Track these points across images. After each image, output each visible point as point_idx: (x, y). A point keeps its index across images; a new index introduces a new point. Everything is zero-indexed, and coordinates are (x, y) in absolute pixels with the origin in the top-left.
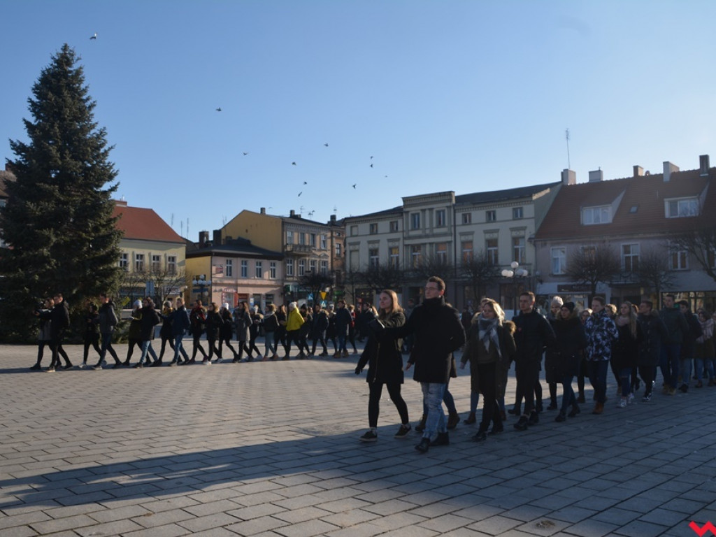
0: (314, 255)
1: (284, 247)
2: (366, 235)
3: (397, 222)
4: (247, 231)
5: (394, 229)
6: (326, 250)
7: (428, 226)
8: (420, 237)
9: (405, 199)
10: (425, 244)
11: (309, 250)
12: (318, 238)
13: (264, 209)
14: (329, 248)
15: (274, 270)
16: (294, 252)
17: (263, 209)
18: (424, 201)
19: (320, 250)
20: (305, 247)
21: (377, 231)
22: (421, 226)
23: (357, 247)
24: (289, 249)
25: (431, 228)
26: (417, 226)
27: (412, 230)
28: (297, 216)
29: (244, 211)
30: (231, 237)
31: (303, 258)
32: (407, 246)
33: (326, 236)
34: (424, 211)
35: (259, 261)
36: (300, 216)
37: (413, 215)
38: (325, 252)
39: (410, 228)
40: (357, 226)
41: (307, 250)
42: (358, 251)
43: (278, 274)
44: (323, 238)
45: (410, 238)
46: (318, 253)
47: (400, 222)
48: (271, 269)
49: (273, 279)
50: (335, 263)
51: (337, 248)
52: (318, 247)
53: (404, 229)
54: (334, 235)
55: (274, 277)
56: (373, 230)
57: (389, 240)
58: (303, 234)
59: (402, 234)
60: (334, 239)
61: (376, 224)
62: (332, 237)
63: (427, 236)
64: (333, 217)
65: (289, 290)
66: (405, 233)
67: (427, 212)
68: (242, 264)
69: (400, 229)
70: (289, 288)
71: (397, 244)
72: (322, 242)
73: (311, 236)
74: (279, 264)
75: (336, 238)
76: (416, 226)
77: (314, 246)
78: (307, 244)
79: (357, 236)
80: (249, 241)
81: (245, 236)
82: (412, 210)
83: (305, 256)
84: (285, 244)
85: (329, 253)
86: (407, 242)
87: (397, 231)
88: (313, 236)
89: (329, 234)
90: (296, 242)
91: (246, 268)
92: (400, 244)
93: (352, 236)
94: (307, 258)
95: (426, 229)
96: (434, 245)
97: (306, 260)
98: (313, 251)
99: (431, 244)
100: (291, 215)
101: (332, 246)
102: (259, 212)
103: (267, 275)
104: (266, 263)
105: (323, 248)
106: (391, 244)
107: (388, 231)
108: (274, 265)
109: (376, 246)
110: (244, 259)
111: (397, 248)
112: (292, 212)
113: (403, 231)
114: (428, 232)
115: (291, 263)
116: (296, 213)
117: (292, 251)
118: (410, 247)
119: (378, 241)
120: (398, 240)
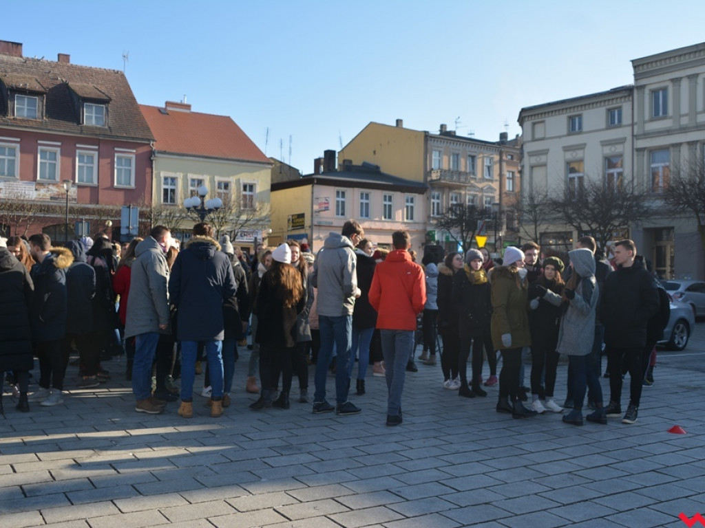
0: (473, 186)
1: (428, 173)
2: (560, 137)
3: (620, 109)
4: (375, 152)
5: (613, 120)
6: (491, 181)
7: (685, 109)
8: (668, 132)
9: (637, 64)
10: (679, 145)
11: (466, 179)
12: (479, 162)
13: (401, 121)
14: (496, 177)
15: (412, 207)
16: (443, 181)
17: (399, 122)
18: (678, 61)
19: (483, 180)
20: (460, 173)
21: (580, 127)
22: (670, 112)
23: (543, 159)
24: (434, 176)
25: (693, 112)
26: (661, 114)
27: (651, 120)
28: (450, 132)
29: (371, 123)
30: (351, 162)
31: (456, 191)
32: (640, 150)
33: (491, 159)
34: (676, 81)
35: (388, 193)
36: (455, 132)
37: (655, 92)
38: (490, 184)
39: (647, 117)
40: (543, 122)
41: (462, 179)
42: (545, 165)
43: (419, 215)
44: (487, 163)
45: (646, 135)
46: (480, 186)
47: (626, 107)
48: (407, 207)
49: (409, 221)
50: (505, 200)
51: (509, 178)
52: (479, 176)
53: (635, 120)
54: (504, 158)
55: (412, 218)
56: (574, 126)
57: (605, 143)
58: (458, 155)
59: (630, 128)
60: (504, 164)
61: (580, 116)
62: (501, 161)
63: (684, 130)
64: (503, 136)
65: (434, 239)
66: (636, 127)
67: (685, 84)
68: (362, 198)
69: (626, 119)
70: (434, 236)
71: (618, 149)
72: (486, 169)
73: (469, 161)
74: (418, 199)
75: (507, 162)
76: (659, 111)
77: (474, 174)
78: (462, 169)
79: (543, 139)
80: (377, 167)
81: (372, 161)
82: (653, 82)
83: (459, 188)
84: (428, 170)
85: (496, 185)
86: (641, 144)
87: (620, 125)
88: (473, 158)
89: (497, 158)
90: (445, 166)
91: (367, 204)
92: (626, 150)
93: (534, 140)
94: (463, 192)
95: (681, 116)
96: (698, 146)
97: (460, 194)
98: (472, 182)
99: (691, 144)
100: (441, 131)
101: (501, 175)
102: (394, 124)
103: (400, 215)
104: (399, 197)
105: (487, 177)
106: (608, 151)
107: (604, 126)
108: (412, 201)
109: (579, 154)
110: (365, 191)
111: (621, 156)
112: (442, 126)
113: (633, 125)
114: (685, 121)
115: (438, 198)
116: (448, 129)
117: (440, 179)
118: (646, 153)
119: (582, 147)
120: (622, 141)
